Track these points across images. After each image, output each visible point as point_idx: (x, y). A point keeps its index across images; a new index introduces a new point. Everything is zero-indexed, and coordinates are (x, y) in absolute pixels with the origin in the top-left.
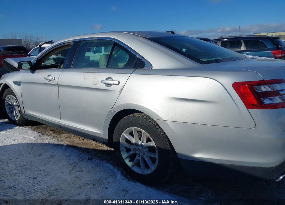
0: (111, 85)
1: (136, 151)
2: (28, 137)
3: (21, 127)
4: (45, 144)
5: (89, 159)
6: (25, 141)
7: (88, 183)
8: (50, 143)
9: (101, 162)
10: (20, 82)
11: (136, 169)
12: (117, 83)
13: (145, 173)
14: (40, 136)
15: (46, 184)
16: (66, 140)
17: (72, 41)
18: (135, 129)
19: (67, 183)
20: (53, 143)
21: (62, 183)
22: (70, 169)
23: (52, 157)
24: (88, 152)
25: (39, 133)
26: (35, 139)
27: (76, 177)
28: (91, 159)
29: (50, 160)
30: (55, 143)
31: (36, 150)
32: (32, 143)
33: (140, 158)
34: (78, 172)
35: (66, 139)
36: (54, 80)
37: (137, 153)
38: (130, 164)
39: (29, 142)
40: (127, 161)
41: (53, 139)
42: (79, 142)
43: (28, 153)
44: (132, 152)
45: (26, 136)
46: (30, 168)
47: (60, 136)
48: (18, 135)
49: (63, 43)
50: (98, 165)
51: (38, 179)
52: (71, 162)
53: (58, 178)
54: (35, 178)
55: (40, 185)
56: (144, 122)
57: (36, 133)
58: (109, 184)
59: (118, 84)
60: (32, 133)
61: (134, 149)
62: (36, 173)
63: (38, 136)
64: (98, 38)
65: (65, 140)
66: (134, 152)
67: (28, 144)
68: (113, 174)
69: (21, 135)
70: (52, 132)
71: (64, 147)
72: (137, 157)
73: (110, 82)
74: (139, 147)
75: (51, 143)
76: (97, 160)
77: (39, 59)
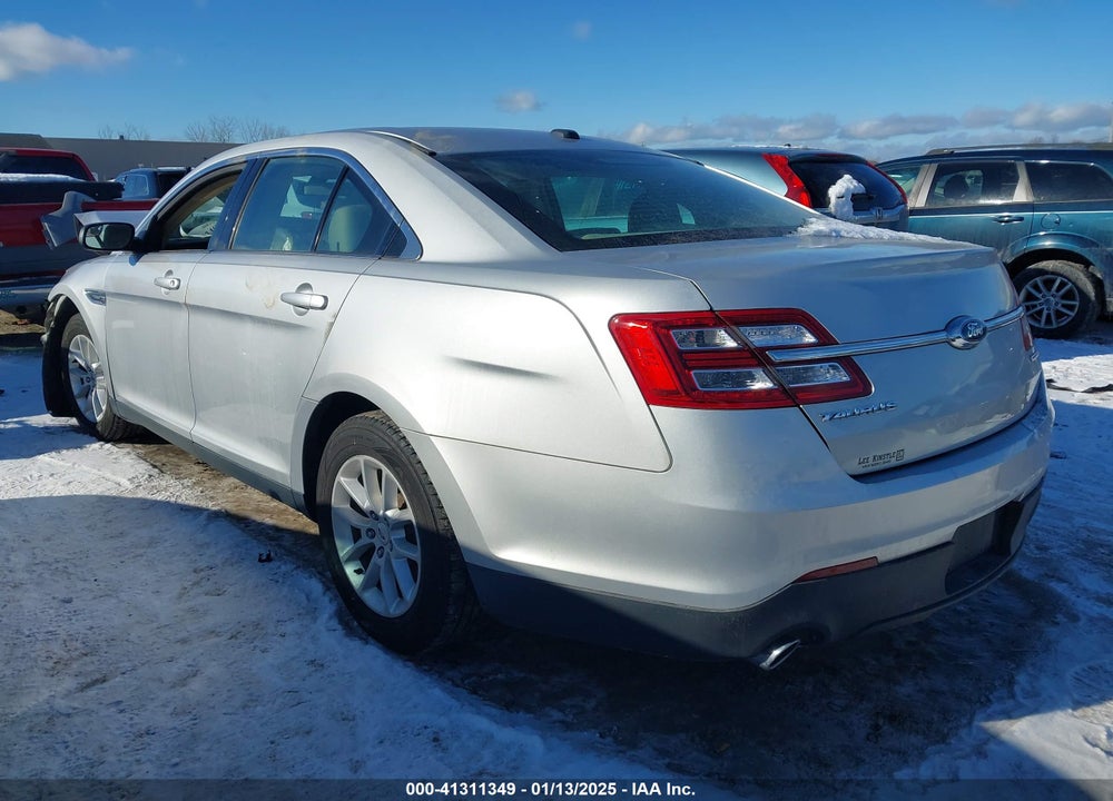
0: (308, 308)
1: (373, 537)
2: (114, 478)
3: (108, 446)
4: (155, 503)
5: (260, 560)
6: (96, 490)
7: (218, 630)
8: (168, 502)
9: (295, 572)
10: (104, 295)
11: (371, 598)
12: (320, 302)
13: (391, 611)
14: (150, 476)
15: (89, 622)
16: (228, 497)
17: (244, 160)
18: (367, 464)
19: (155, 625)
20: (179, 501)
21: (138, 622)
22: (186, 584)
23: (152, 543)
24: (272, 539)
25: (155, 467)
26: (131, 487)
27: (192, 610)
28: (269, 559)
29: (142, 551)
30: (187, 502)
31: (116, 518)
32: (114, 498)
33: (381, 562)
34: (207, 594)
35: (230, 494)
36: (178, 288)
37: (377, 542)
38: (356, 580)
39: (106, 494)
40: (350, 570)
41: (188, 491)
42: (263, 505)
43: (88, 527)
44: (365, 540)
45: (108, 475)
46: (71, 570)
47: (216, 482)
48: (85, 468)
49: (223, 166)
50: (281, 580)
51: (77, 604)
52: (202, 565)
53: (136, 607)
54: (69, 601)
55: (73, 621)
56: (386, 438)
57: (143, 468)
58: (280, 639)
59: (324, 307)
60: (132, 466)
61: (369, 530)
62: (80, 585)
63: (147, 476)
64: (310, 149)
65: (224, 496)
66: (368, 541)
67: (101, 499)
68: (312, 612)
69: (95, 471)
70: (198, 468)
71: (203, 517)
72: (375, 558)
73: (305, 299)
74: (381, 526)
75: (173, 500)
76: (285, 563)
77: (159, 217)
